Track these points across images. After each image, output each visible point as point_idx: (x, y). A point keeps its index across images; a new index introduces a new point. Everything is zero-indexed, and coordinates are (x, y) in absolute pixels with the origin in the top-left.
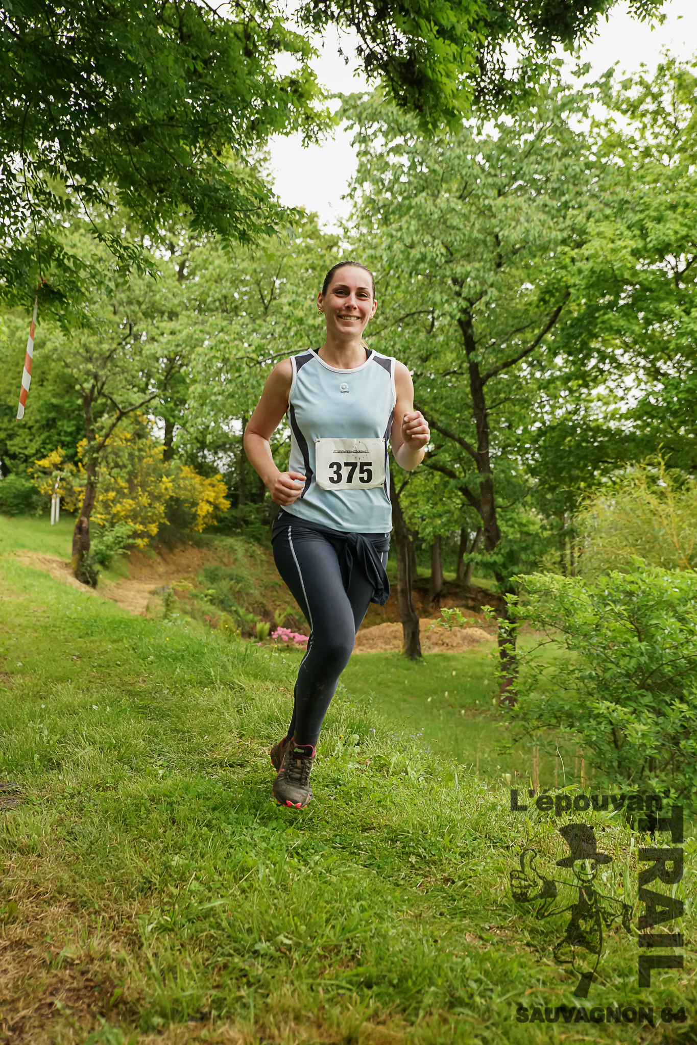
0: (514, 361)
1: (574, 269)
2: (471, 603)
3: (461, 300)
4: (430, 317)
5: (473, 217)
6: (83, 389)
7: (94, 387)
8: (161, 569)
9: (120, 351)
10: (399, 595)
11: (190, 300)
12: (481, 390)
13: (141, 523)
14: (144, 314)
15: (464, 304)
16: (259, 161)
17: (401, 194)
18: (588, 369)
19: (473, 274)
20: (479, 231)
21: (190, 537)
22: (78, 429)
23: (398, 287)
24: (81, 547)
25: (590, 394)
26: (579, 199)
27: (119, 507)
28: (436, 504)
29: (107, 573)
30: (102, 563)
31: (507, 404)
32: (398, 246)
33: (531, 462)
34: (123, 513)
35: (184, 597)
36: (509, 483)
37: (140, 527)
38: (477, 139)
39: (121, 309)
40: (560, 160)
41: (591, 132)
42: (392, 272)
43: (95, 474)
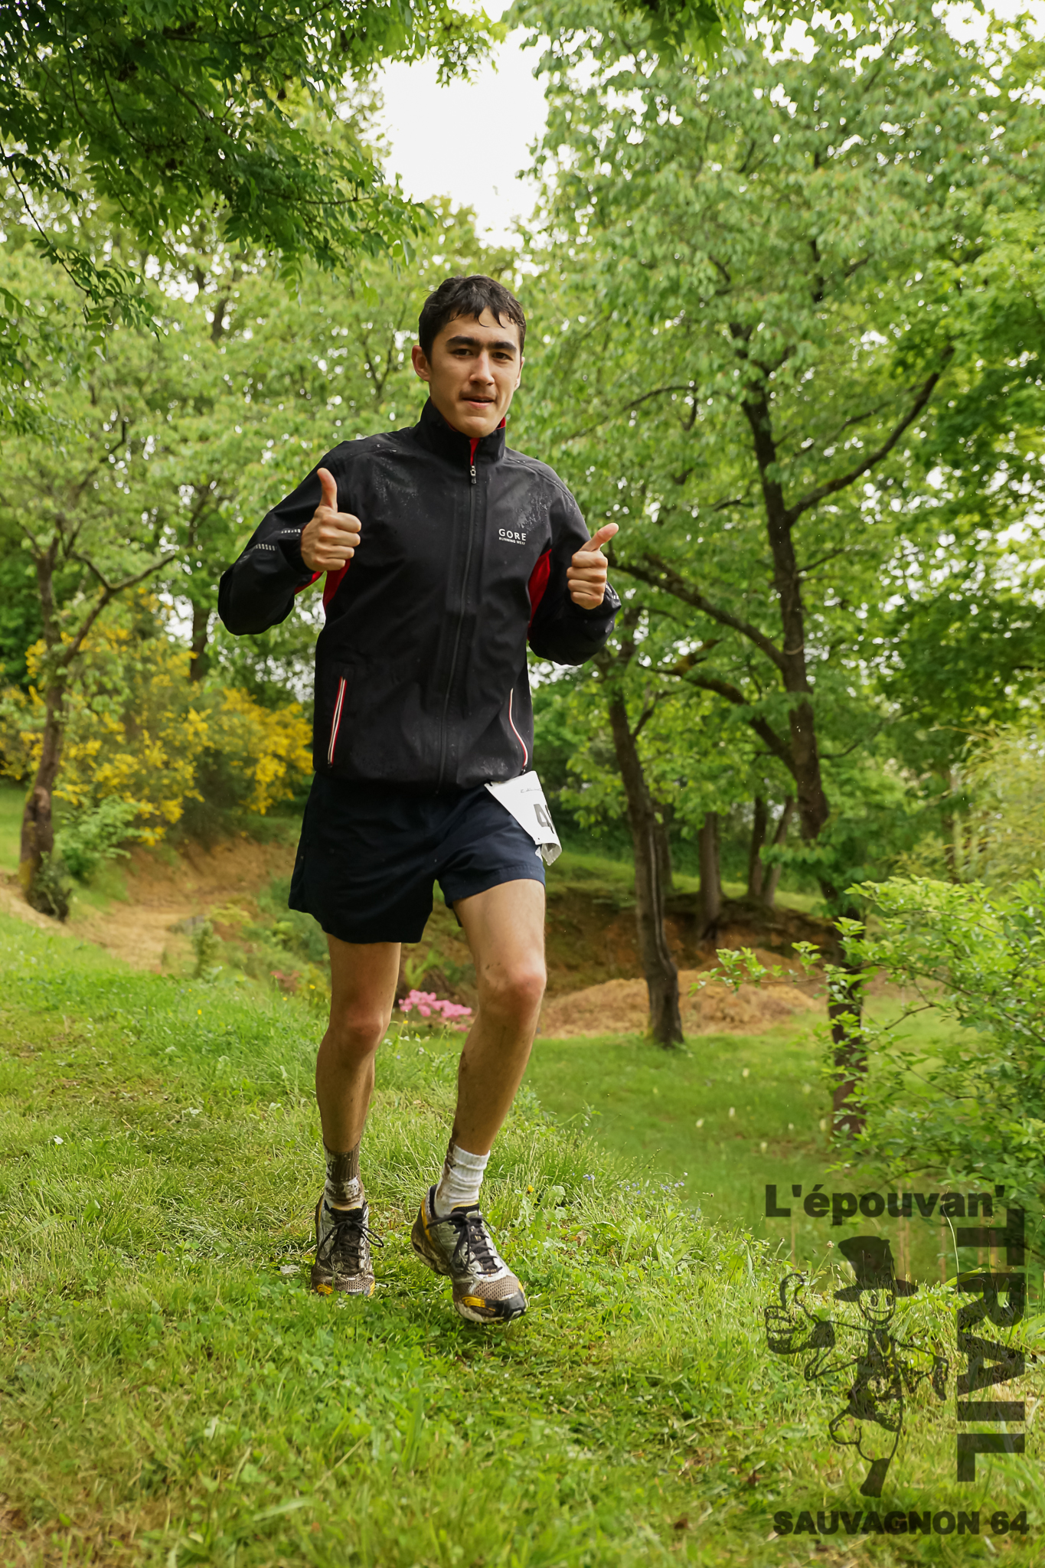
0: (850, 479)
1: (963, 300)
2: (776, 940)
3: (747, 366)
4: (689, 401)
5: (767, 206)
6: (36, 547)
7: (56, 541)
8: (190, 885)
9: (104, 472)
10: (639, 926)
11: (234, 375)
12: (788, 535)
13: (151, 800)
14: (148, 403)
15: (754, 373)
16: (361, 109)
17: (629, 166)
18: (988, 492)
19: (769, 316)
20: (778, 234)
21: (241, 823)
22: (29, 624)
23: (627, 342)
24: (36, 845)
25: (994, 541)
26: (969, 168)
27: (107, 770)
28: (705, 754)
29: (87, 893)
30: (77, 874)
31: (840, 562)
32: (624, 265)
33: (886, 671)
34: (115, 782)
35: (233, 936)
36: (844, 709)
37: (147, 808)
38: (774, 59)
39: (106, 393)
40: (930, 94)
41: (989, 40)
42: (615, 315)
43: (61, 706)
